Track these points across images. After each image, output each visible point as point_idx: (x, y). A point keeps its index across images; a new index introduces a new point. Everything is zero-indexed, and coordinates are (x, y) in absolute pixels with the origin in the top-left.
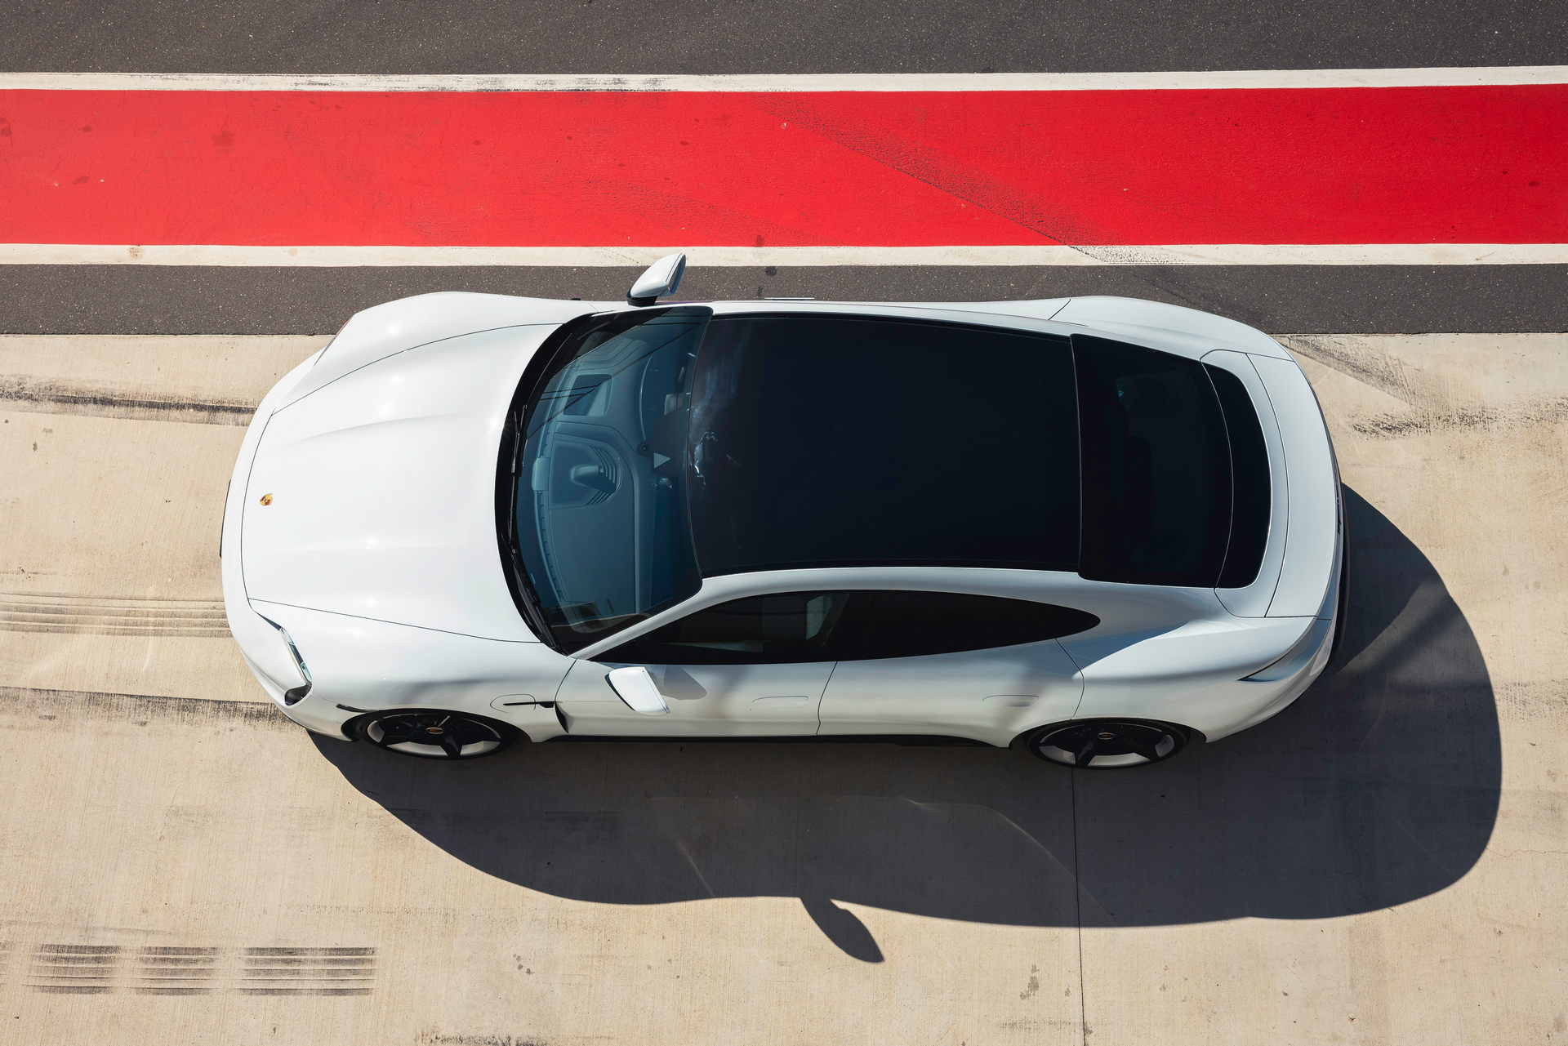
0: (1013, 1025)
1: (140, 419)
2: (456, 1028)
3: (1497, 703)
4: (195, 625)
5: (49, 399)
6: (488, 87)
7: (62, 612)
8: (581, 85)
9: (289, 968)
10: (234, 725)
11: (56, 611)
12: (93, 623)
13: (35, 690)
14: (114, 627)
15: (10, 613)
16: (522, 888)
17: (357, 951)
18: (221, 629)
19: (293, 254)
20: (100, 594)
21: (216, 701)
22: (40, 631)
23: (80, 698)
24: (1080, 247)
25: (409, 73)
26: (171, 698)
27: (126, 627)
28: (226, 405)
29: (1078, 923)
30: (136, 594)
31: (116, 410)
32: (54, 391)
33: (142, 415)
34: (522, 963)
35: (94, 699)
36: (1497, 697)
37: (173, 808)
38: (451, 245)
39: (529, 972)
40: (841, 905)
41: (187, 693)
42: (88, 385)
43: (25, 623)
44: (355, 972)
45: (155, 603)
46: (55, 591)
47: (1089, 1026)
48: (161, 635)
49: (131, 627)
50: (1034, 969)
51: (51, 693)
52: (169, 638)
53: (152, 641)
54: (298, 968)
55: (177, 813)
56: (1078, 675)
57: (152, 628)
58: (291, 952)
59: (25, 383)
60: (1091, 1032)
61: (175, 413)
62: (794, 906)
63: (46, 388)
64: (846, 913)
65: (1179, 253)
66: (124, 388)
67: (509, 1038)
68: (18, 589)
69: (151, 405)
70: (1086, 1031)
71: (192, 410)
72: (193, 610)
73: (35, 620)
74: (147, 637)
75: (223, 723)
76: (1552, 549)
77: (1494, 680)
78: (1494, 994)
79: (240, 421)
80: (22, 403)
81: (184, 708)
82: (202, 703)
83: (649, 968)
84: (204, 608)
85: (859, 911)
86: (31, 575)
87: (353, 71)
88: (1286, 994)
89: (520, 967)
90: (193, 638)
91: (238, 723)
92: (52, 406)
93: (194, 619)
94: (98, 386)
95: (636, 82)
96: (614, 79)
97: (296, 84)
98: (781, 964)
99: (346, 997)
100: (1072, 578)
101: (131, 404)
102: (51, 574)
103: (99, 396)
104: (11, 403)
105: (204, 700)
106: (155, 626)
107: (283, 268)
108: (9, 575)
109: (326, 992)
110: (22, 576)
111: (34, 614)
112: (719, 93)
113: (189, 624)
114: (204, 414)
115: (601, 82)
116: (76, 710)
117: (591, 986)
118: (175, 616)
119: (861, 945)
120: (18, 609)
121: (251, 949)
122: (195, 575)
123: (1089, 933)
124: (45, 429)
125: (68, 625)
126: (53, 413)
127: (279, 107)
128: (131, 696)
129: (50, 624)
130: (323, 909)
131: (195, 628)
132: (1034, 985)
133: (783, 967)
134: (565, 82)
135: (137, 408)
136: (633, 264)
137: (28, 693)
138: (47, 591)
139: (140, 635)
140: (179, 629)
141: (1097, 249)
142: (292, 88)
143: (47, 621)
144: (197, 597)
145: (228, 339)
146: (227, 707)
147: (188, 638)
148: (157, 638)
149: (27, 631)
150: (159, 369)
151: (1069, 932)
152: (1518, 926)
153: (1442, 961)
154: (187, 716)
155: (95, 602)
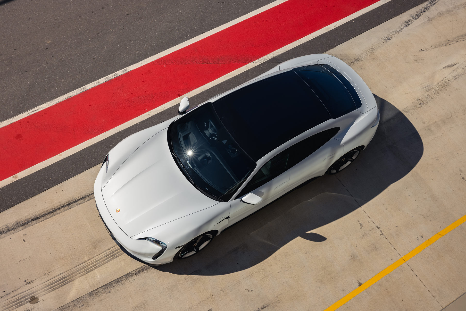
0: (363, 236)
1: (49, 218)
3: (404, 114)
5: (19, 227)
6: (82, 91)
7: (65, 278)
8: (107, 79)
10: (134, 278)
11: (63, 279)
12: (76, 275)
13: (72, 301)
14: (82, 273)
15: (50, 286)
16: (235, 273)
18: (112, 257)
19: (61, 155)
20: (72, 267)
21: (125, 275)
22: (62, 286)
23: (87, 296)
24: (253, 62)
25: (58, 97)
26: (112, 282)
27: (86, 271)
28: (71, 202)
29: (360, 205)
30: (82, 262)
31: (41, 219)
32: (19, 224)
33: (49, 216)
35: (91, 294)
36: (403, 113)
38: (102, 133)
39: (252, 291)
40: (309, 232)
41: (116, 278)
42: (28, 217)
43: (56, 286)
45: (89, 261)
46: (59, 274)
47: (378, 226)
48: (97, 268)
49: (87, 271)
50: (359, 221)
51: (78, 299)
52: (100, 267)
53: (96, 271)
55: (136, 308)
56: (341, 143)
59: (9, 226)
60: (379, 227)
61: (58, 211)
62: (299, 239)
63: (16, 224)
64: (311, 233)
65: (274, 53)
66: (39, 212)
67: (259, 309)
68: (48, 279)
69: (50, 213)
70: (378, 228)
71: (62, 208)
72: (101, 257)
73: (59, 284)
74: (94, 271)
75: (131, 280)
76: (391, 78)
77: (400, 110)
78: (446, 172)
80: (11, 232)
81: (118, 282)
82: (121, 278)
83: (278, 272)
84: (104, 255)
85: (314, 231)
86: (49, 273)
87: (43, 103)
88: (410, 196)
89: (249, 291)
90: (106, 264)
91: (135, 277)
92: (21, 228)
93: (103, 259)
94: (31, 216)
95: (120, 73)
96: (114, 74)
97: (29, 114)
98: (306, 253)
100: (331, 120)
101: (44, 215)
102: (54, 270)
103: (33, 218)
104: (9, 233)
105: (121, 277)
106: (94, 267)
107: (61, 160)
108: (42, 277)
110: (46, 275)
111: (57, 283)
112: (143, 66)
113: (103, 261)
114: (67, 207)
115: (112, 76)
116: (88, 300)
117: (268, 285)
118: (98, 261)
119: (320, 238)
120: (51, 284)
122: (95, 248)
123: (363, 207)
124: (24, 235)
125: (69, 280)
126: (23, 230)
127: (28, 121)
128: (101, 287)
129: (64, 283)
130: (191, 308)
131: (105, 261)
132: (361, 225)
133: (307, 254)
134: (102, 81)
135: (46, 216)
136: (152, 115)
137: (71, 303)
138: (56, 275)
139: (91, 271)
140: (101, 263)
141: (257, 61)
142: (28, 115)
143: (62, 282)
144: (100, 253)
145: (59, 185)
146: (129, 275)
147: (105, 264)
148: (97, 269)
149: (59, 288)
150: (45, 203)
151: (359, 209)
152: (440, 156)
153: (432, 171)
154: (120, 283)
155: (72, 270)
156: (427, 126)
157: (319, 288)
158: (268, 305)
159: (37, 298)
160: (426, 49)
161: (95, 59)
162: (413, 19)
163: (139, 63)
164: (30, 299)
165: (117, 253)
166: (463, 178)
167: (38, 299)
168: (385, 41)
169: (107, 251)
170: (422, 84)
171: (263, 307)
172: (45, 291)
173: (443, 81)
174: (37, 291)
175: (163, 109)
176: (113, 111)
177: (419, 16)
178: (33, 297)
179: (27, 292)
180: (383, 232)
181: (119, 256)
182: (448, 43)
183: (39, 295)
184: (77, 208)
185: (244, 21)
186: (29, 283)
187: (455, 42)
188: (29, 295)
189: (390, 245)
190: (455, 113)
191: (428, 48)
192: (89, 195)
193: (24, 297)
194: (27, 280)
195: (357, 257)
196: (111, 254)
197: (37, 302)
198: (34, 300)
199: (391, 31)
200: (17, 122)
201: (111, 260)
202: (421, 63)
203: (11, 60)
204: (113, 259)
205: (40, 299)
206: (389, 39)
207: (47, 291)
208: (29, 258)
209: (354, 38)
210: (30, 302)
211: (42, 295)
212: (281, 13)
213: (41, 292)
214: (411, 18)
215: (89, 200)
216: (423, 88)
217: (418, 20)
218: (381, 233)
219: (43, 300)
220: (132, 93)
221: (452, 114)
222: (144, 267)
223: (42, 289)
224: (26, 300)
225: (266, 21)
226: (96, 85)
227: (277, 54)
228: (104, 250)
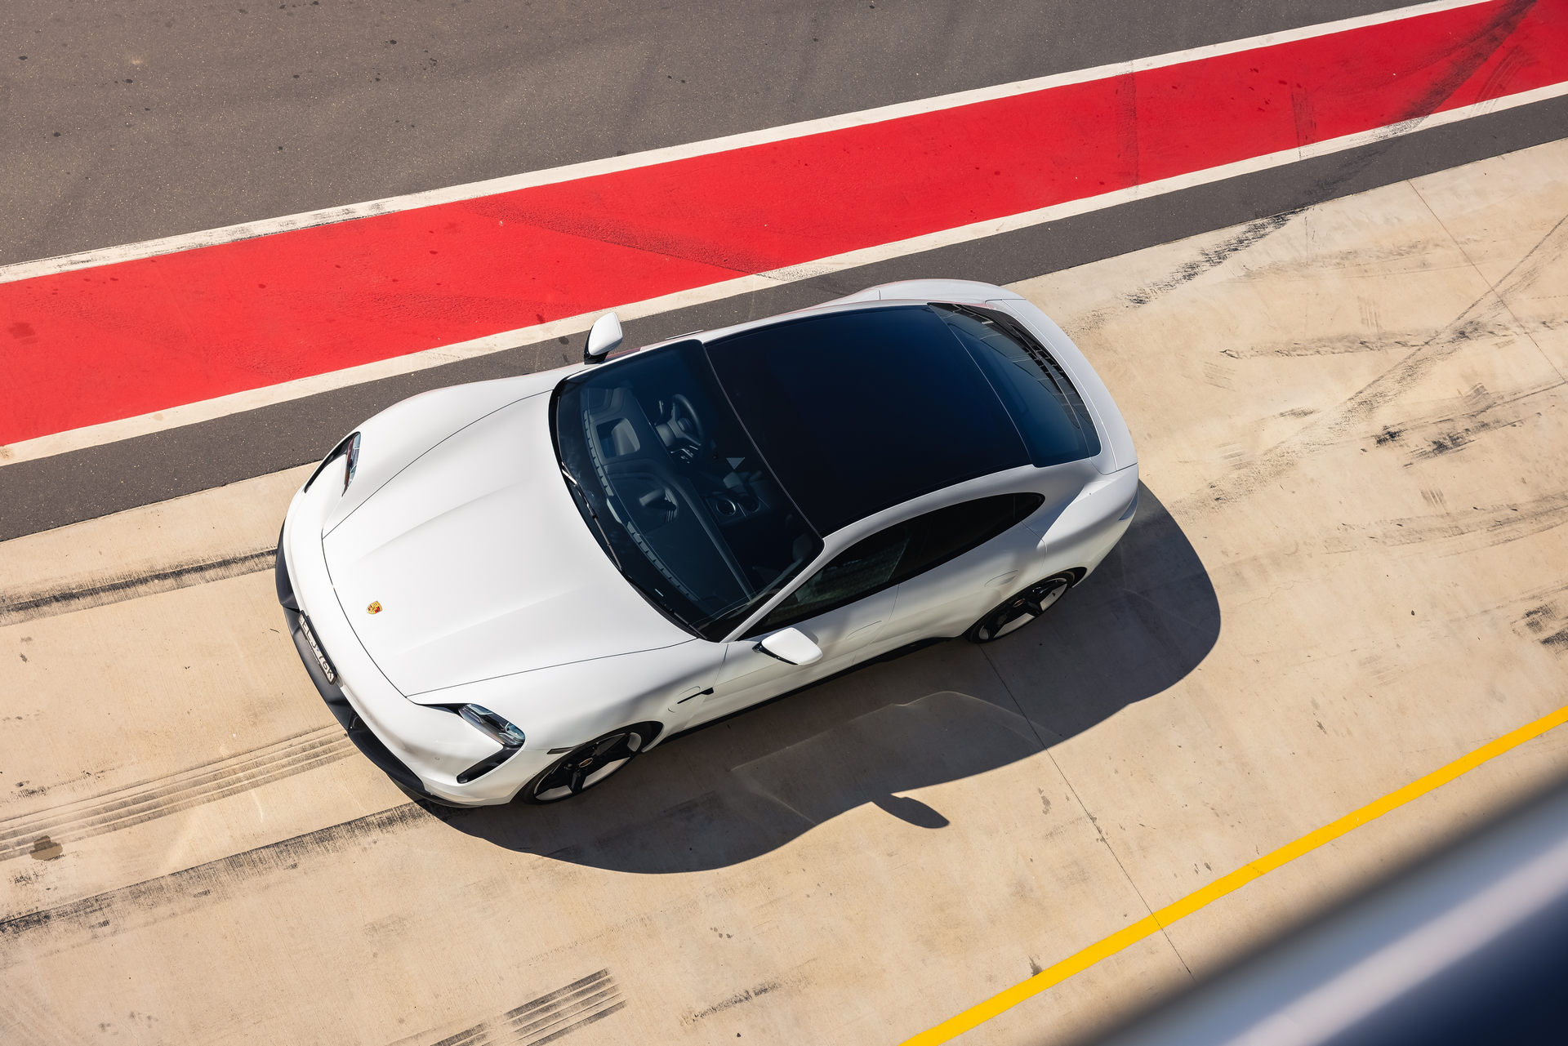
0: (1051, 834)
1: (111, 603)
2: (705, 1002)
3: (1174, 517)
4: (284, 766)
5: (8, 610)
6: (239, 236)
7: (152, 797)
8: (319, 221)
9: (550, 1014)
10: (374, 837)
11: (146, 799)
12: (188, 797)
13: (173, 874)
14: (210, 794)
15: (102, 815)
16: (683, 874)
17: (593, 977)
18: (309, 761)
19: (160, 418)
20: (178, 770)
21: (345, 824)
22: (142, 821)
23: (221, 865)
24: (762, 274)
25: (160, 237)
26: (304, 836)
27: (222, 790)
28: (186, 567)
29: (1044, 746)
30: (211, 759)
31: (83, 601)
32: (8, 602)
33: (111, 598)
34: (719, 931)
35: (234, 861)
37: (368, 926)
38: (297, 378)
39: (729, 936)
40: (900, 795)
41: (316, 826)
42: (39, 586)
43: (123, 819)
44: (603, 994)
45: (234, 761)
46: (133, 781)
47: (1092, 815)
48: (259, 786)
49: (227, 788)
50: (1041, 792)
51: (190, 871)
52: (268, 785)
53: (253, 793)
54: (556, 1011)
55: (374, 929)
56: (1041, 544)
57: (246, 782)
58: (543, 1000)
60: (1096, 819)
61: (141, 588)
62: (870, 810)
64: (906, 799)
65: (826, 263)
66: (77, 579)
68: (96, 792)
69: (114, 587)
70: (1093, 819)
71: (156, 581)
72: (273, 754)
73: (131, 813)
74: (247, 792)
75: (364, 840)
76: (1143, 410)
78: (1276, 700)
79: (208, 577)
81: (322, 840)
82: (334, 829)
83: (808, 896)
84: (283, 749)
85: (913, 794)
86: (99, 775)
87: (106, 244)
88: (1180, 747)
89: (721, 936)
90: (289, 778)
91: (376, 834)
92: (15, 616)
93: (279, 762)
94: (50, 585)
95: (363, 209)
96: (343, 210)
97: (60, 266)
98: (890, 855)
99: (608, 1017)
100: (1029, 469)
101: (93, 592)
102: (118, 767)
103: (57, 594)
105: (335, 826)
106: (248, 779)
107: (158, 433)
108: (77, 782)
109: (590, 1020)
110: (90, 779)
111: (126, 809)
112: (434, 206)
113: (278, 768)
114: (170, 582)
115: (334, 214)
116: (224, 877)
117: (778, 927)
118: (261, 765)
119: (930, 819)
120: (107, 810)
121: (509, 1013)
122: (255, 723)
123: (1055, 750)
124: (23, 640)
125: (165, 807)
126: (21, 622)
127: (58, 290)
128: (267, 847)
129: (148, 812)
130: (545, 956)
131: (285, 769)
132: (1047, 802)
133: (893, 857)
134: (303, 220)
135: (102, 594)
136: (456, 360)
137: (169, 879)
138: (124, 784)
139: (238, 792)
140: (272, 774)
141: (774, 273)
142: (57, 270)
143: (143, 810)
144: (270, 742)
145: (150, 508)
146: (358, 825)
147: (285, 779)
148: (257, 789)
149: (130, 826)
150: (100, 553)
151: (1042, 756)
152: (1263, 653)
153: (1241, 691)
154: (329, 845)
155: (178, 777)
156: (1234, 564)
157: (923, 960)
158: (774, 987)
159: (56, 845)
160: (1237, 353)
161: (286, 150)
162: (1207, 261)
163: (423, 194)
164: (33, 844)
165: (325, 752)
166: (1320, 726)
167: (61, 850)
168: (1132, 304)
169: (295, 741)
170: (1224, 445)
171: (759, 988)
172: (84, 827)
173: (1278, 451)
174: (56, 823)
175: (490, 350)
176: (334, 320)
177: (1224, 259)
178: (42, 838)
179: (26, 819)
180: (1104, 832)
181: (329, 761)
182: (1295, 351)
183: (63, 835)
184: (199, 590)
185: (741, 149)
186: (33, 792)
187: (1311, 352)
188: (29, 831)
189: (1122, 873)
190: (1305, 543)
191: (1242, 352)
192: (246, 558)
193: (15, 834)
194: (28, 782)
195: (1032, 890)
196: (304, 750)
197: (57, 858)
198: (45, 848)
199: (1148, 281)
200: (19, 282)
201: (303, 769)
202: (1224, 388)
203: (8, 88)
204: (311, 767)
205: (66, 848)
206: (1141, 302)
207: (90, 828)
208: (36, 715)
209: (1049, 275)
210: (31, 852)
211: (72, 838)
212: (848, 153)
213: (72, 829)
214: (1202, 258)
215: (243, 573)
216: (1226, 458)
217: (1219, 267)
218: (1099, 836)
219: (77, 855)
220: (397, 281)
221: (1297, 544)
222: (406, 809)
223: (76, 819)
224: (19, 844)
225: (806, 165)
226: (285, 229)
227: (832, 266)
228: (283, 735)
